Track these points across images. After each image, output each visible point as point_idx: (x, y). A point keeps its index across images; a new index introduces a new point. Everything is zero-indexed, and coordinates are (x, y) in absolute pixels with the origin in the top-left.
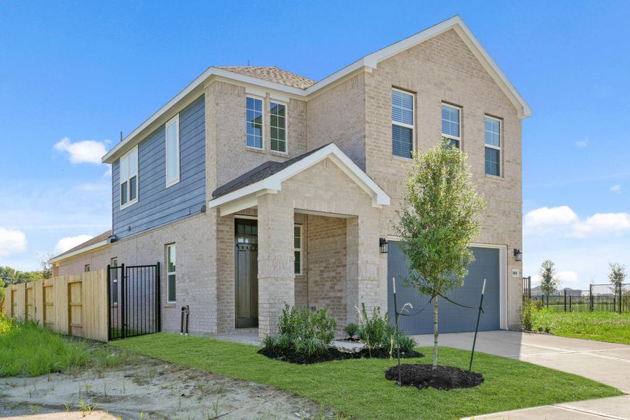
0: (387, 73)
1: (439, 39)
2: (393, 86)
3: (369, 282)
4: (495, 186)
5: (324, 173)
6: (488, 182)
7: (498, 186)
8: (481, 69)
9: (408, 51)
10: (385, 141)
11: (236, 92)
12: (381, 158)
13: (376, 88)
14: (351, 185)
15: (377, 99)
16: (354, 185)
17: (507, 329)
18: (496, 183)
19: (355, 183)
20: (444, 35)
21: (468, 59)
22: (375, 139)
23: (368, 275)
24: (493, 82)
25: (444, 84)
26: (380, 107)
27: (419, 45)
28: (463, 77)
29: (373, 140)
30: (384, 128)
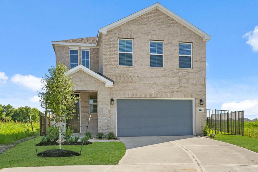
0: (116, 33)
1: (147, 15)
2: (119, 38)
3: (104, 116)
4: (187, 73)
5: (79, 76)
6: (181, 71)
7: (188, 73)
8: (176, 23)
9: (128, 22)
10: (114, 60)
11: (65, 49)
12: (112, 67)
13: (109, 40)
14: (94, 79)
15: (110, 44)
16: (95, 79)
17: (195, 135)
18: (187, 71)
19: (95, 78)
20: (151, 12)
21: (167, 20)
22: (109, 60)
23: (104, 113)
24: (184, 27)
25: (151, 33)
26: (111, 47)
27: (135, 19)
28: (164, 28)
29: (107, 61)
30: (113, 55)
